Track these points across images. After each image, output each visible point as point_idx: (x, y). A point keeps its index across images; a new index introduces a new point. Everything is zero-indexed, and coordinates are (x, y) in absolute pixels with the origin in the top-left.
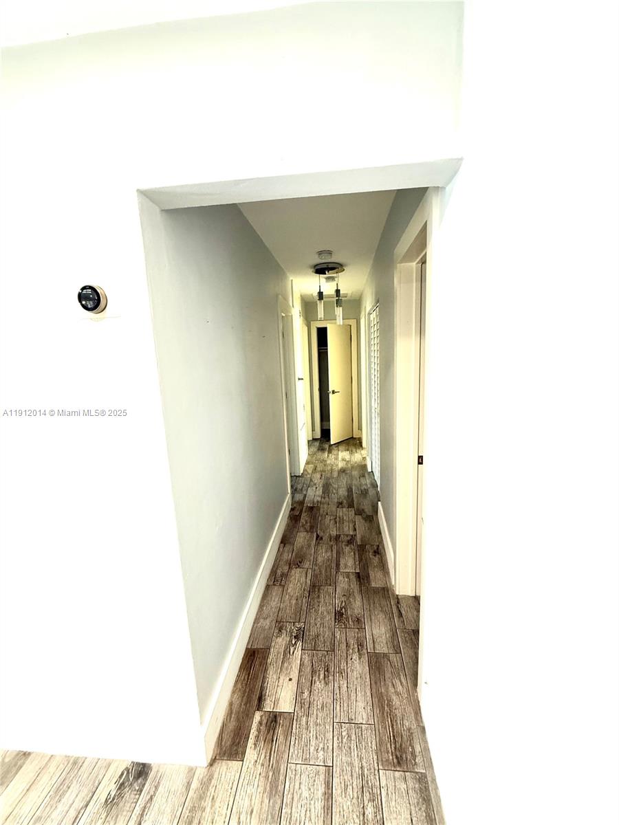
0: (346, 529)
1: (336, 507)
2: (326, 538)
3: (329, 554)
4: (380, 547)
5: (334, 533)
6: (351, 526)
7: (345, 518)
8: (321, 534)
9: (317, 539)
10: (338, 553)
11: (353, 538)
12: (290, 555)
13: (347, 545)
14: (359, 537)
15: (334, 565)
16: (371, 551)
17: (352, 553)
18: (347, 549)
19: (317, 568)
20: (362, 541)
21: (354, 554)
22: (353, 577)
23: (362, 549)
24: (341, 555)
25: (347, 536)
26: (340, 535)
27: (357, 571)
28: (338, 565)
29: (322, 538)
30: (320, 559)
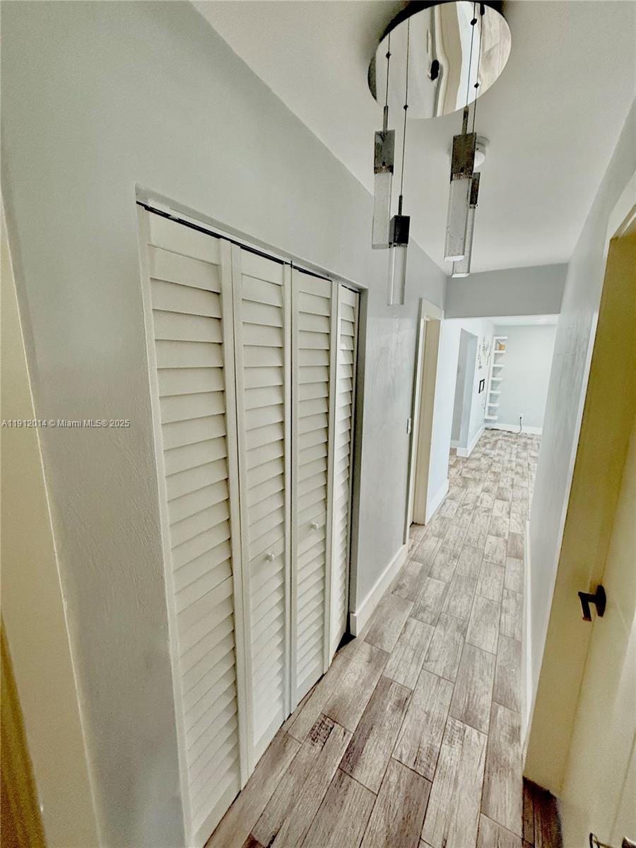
0: (418, 631)
2: (452, 626)
3: (453, 603)
5: (438, 630)
6: (408, 635)
7: (411, 654)
8: (458, 636)
9: (466, 630)
10: (442, 600)
11: (414, 615)
12: (503, 617)
13: (427, 606)
14: (407, 613)
15: (451, 590)
16: (404, 590)
17: (426, 595)
18: (430, 602)
19: (470, 593)
20: (407, 604)
21: (424, 593)
22: (435, 574)
23: (412, 597)
24: (440, 596)
25: (421, 620)
26: (431, 624)
27: (429, 578)
28: (447, 588)
29: (459, 627)
30: (465, 600)
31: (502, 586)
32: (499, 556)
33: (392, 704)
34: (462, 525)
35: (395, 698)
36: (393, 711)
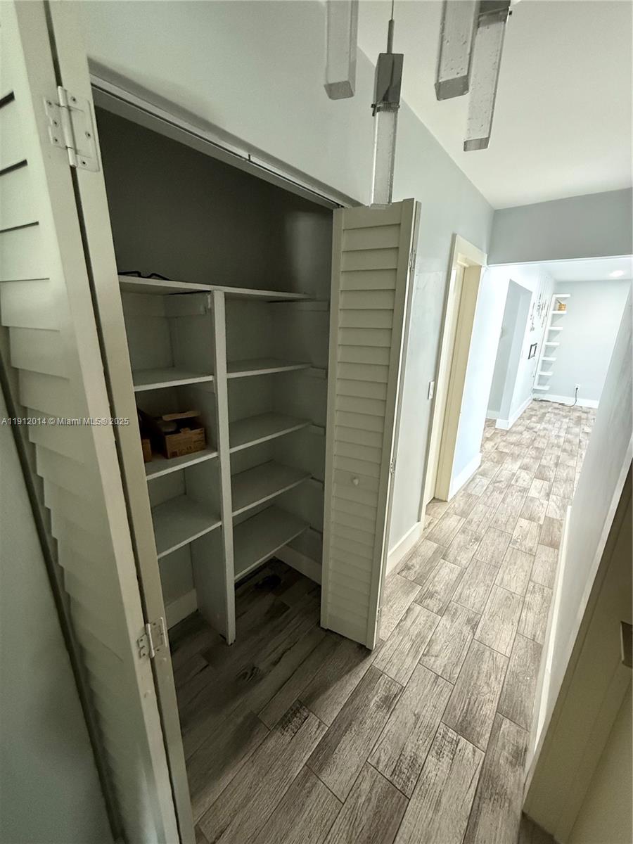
0: (422, 619)
1: (407, 694)
2: (461, 619)
3: (466, 592)
4: (398, 571)
5: (444, 621)
6: (409, 622)
7: (408, 645)
8: (466, 630)
9: (477, 625)
10: (453, 589)
11: (419, 601)
12: (524, 614)
13: (436, 592)
14: (412, 597)
15: (466, 576)
16: (412, 572)
17: (436, 579)
18: (440, 588)
19: (488, 582)
20: (413, 588)
21: (434, 578)
22: (451, 557)
23: (420, 580)
24: (452, 583)
25: (427, 607)
26: (437, 614)
27: (442, 561)
28: (461, 575)
29: (469, 621)
30: (481, 590)
31: (528, 578)
32: (529, 543)
33: (378, 700)
34: (491, 504)
35: (381, 693)
36: (378, 707)
